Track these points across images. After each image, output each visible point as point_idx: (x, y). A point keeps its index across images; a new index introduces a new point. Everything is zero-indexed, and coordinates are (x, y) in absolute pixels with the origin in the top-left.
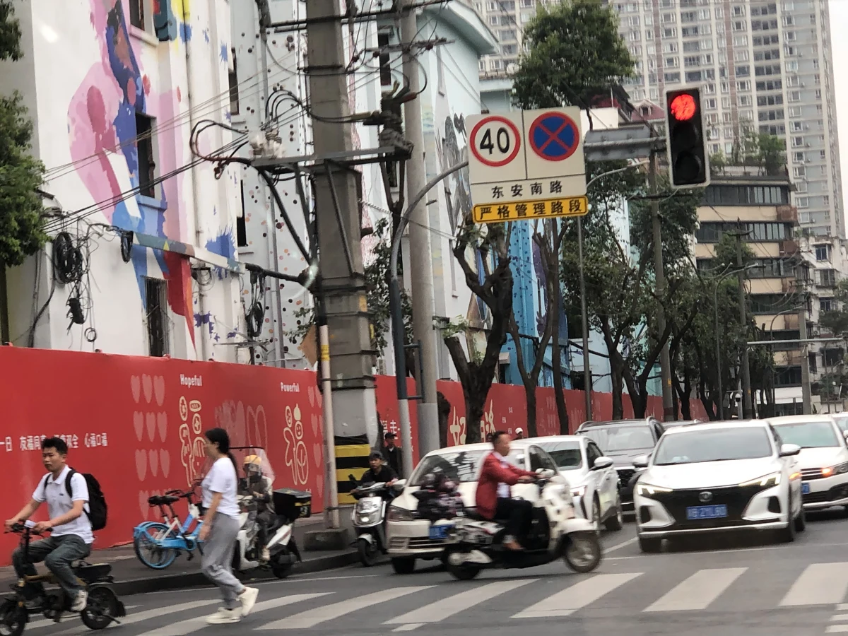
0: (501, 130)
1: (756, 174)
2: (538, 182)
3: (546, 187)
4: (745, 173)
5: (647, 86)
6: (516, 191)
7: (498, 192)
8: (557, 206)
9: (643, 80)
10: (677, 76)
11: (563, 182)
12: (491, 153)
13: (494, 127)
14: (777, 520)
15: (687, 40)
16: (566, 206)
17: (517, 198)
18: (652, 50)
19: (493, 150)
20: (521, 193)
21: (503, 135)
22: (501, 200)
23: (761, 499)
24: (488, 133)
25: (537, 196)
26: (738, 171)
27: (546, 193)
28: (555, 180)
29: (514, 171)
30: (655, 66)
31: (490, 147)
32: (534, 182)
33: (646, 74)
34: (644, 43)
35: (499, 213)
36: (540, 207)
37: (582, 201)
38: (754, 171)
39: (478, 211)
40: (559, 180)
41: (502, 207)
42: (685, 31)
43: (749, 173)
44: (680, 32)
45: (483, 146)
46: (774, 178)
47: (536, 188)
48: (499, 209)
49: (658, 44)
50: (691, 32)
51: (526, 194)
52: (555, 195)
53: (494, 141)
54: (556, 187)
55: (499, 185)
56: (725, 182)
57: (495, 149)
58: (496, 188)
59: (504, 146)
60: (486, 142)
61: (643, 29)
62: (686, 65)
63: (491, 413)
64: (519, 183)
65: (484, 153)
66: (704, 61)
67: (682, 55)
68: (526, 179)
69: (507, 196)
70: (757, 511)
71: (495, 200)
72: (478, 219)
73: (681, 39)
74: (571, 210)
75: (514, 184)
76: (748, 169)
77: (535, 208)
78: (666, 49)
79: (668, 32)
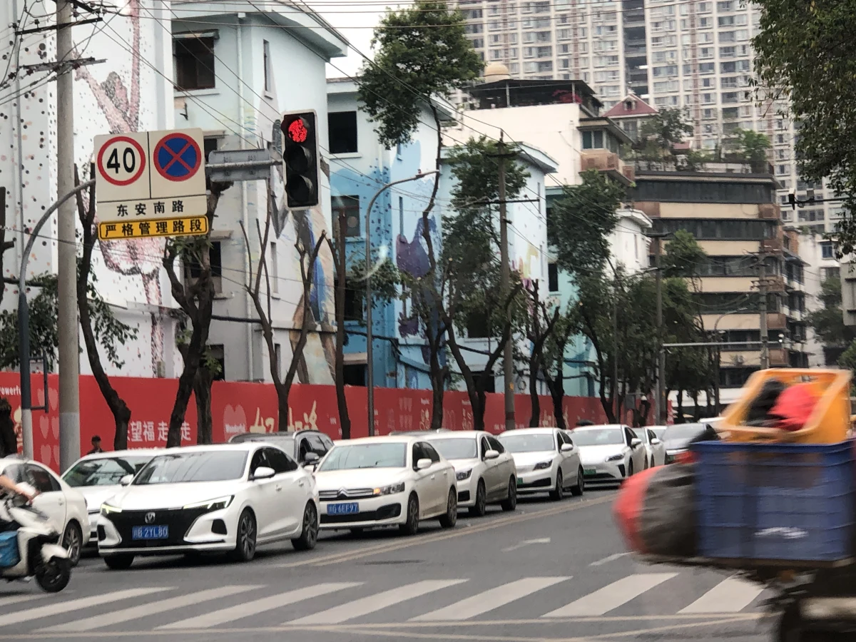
0: (128, 150)
1: (739, 172)
2: (161, 201)
3: (168, 206)
4: (728, 170)
5: (681, 77)
6: (140, 209)
7: (123, 210)
8: (179, 225)
9: (677, 70)
10: (711, 66)
11: (185, 202)
12: (117, 172)
13: (121, 147)
14: (223, 541)
15: (722, 30)
16: (187, 224)
17: (141, 217)
18: (687, 40)
19: (119, 169)
20: (144, 211)
21: (129, 155)
22: (126, 218)
23: (205, 520)
24: (115, 153)
25: (160, 215)
26: (721, 168)
27: (169, 212)
28: (176, 200)
29: (137, 190)
30: (689, 57)
31: (117, 166)
32: (157, 201)
33: (680, 64)
34: (679, 33)
35: (124, 230)
36: (162, 226)
37: (202, 220)
38: (737, 168)
39: (104, 228)
40: (180, 199)
41: (126, 225)
42: (721, 21)
43: (732, 170)
44: (716, 22)
45: (109, 166)
46: (759, 175)
47: (159, 207)
48: (124, 227)
49: (693, 34)
50: (727, 22)
51: (150, 213)
52: (177, 214)
53: (120, 161)
54: (178, 206)
55: (123, 204)
56: (706, 179)
57: (122, 169)
58: (121, 206)
59: (129, 165)
60: (113, 162)
61: (678, 18)
62: (721, 56)
63: (313, 414)
64: (143, 202)
65: (111, 172)
66: (739, 51)
67: (717, 45)
68: (151, 198)
69: (132, 214)
70: (201, 532)
71: (120, 218)
72: (103, 236)
73: (716, 30)
74: (192, 229)
75: (138, 203)
76: (731, 166)
77: (158, 227)
78: (701, 39)
79: (704, 21)
